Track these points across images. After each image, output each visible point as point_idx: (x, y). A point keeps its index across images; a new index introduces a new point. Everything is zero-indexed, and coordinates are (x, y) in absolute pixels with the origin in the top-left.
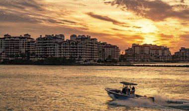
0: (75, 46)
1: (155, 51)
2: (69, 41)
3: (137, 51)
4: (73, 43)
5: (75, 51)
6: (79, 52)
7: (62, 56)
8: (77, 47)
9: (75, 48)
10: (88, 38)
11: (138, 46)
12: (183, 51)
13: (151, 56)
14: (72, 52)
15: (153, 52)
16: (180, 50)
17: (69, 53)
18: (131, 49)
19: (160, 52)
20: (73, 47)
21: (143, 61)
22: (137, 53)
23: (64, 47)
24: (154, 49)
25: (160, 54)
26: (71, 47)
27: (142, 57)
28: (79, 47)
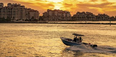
0: (10, 10)
1: (61, 14)
2: (6, 7)
3: (50, 14)
4: (9, 9)
5: (10, 14)
6: (13, 15)
7: (2, 17)
8: (11, 11)
9: (10, 12)
10: (19, 5)
11: (51, 11)
12: (79, 14)
13: (59, 17)
14: (8, 15)
15: (60, 14)
16: (77, 14)
17: (6, 15)
18: (46, 12)
19: (64, 15)
20: (9, 11)
21: (54, 20)
22: (50, 15)
23: (3, 11)
24: (61, 13)
25: (65, 16)
26: (8, 11)
27: (53, 18)
28: (13, 11)
